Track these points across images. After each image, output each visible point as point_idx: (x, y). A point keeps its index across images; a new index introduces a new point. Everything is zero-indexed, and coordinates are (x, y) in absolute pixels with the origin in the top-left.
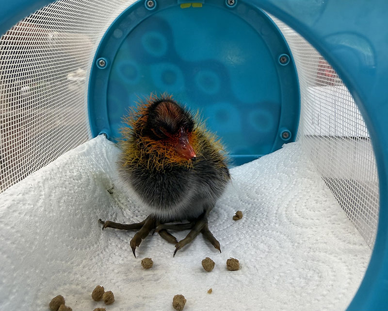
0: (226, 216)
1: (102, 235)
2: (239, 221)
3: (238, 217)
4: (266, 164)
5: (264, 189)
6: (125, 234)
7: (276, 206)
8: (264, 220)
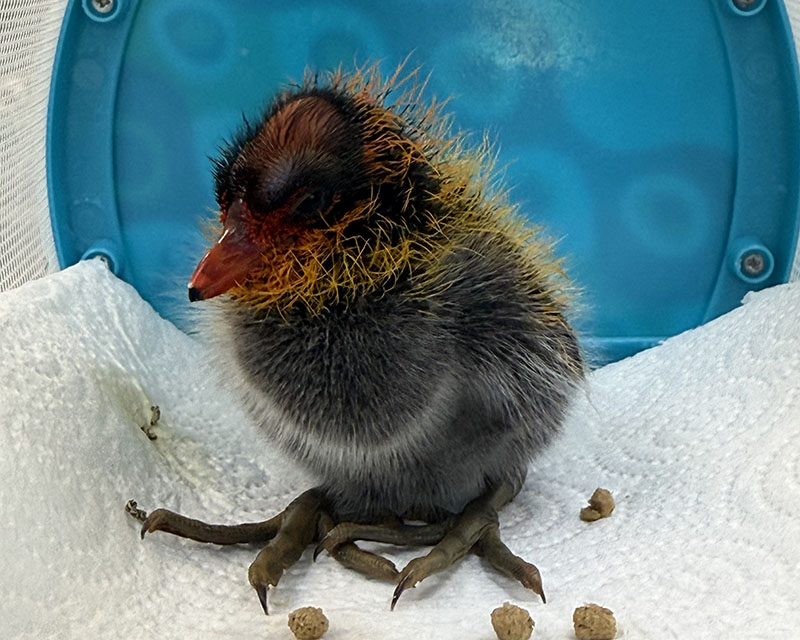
0: (556, 512)
1: (142, 550)
2: (604, 522)
3: (598, 509)
4: (688, 358)
5: (684, 430)
6: (216, 553)
7: (729, 472)
8: (688, 513)
